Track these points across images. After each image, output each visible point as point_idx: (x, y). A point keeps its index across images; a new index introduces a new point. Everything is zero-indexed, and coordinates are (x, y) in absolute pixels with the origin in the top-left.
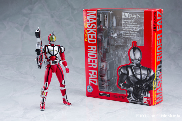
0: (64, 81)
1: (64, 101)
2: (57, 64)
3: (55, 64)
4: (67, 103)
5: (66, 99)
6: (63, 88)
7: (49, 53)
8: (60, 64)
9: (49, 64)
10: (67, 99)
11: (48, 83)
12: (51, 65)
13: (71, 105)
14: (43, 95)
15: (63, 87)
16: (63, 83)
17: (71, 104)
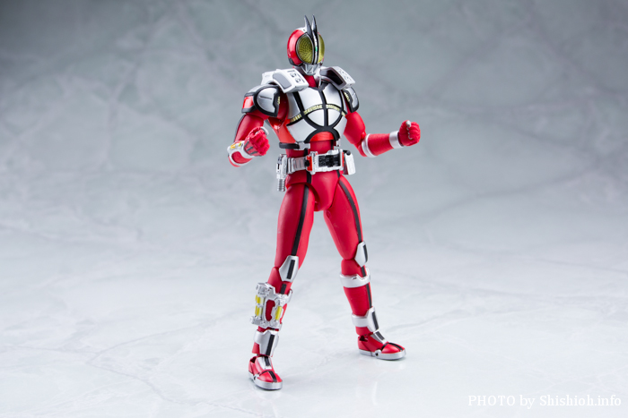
0: (365, 247)
1: (362, 339)
2: (341, 168)
3: (331, 169)
4: (381, 347)
5: (372, 328)
6: (360, 282)
7: (303, 120)
8: (347, 173)
9: (303, 168)
10: (377, 327)
11: (296, 258)
12: (313, 173)
13: (400, 354)
14: (269, 318)
15: (358, 276)
16: (360, 258)
17: (400, 348)
